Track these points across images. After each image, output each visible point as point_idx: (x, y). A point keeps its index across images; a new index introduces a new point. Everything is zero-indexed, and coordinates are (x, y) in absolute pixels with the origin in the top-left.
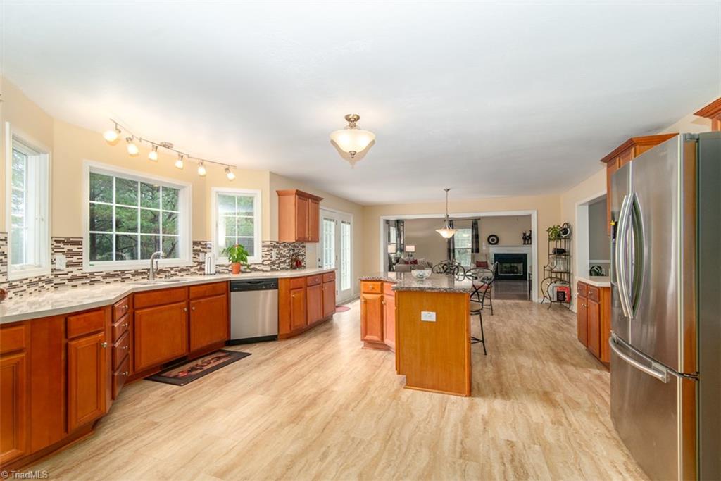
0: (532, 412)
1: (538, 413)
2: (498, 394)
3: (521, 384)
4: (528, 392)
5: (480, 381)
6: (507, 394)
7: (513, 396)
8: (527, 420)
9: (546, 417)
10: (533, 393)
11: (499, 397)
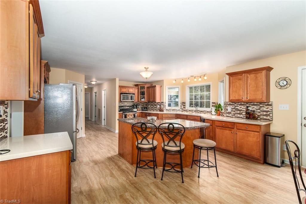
0: (99, 157)
1: (98, 157)
2: (111, 158)
3: (106, 164)
4: (103, 162)
5: (121, 160)
6: (109, 159)
7: (107, 159)
8: (100, 154)
9: (95, 157)
10: (101, 163)
11: (111, 157)
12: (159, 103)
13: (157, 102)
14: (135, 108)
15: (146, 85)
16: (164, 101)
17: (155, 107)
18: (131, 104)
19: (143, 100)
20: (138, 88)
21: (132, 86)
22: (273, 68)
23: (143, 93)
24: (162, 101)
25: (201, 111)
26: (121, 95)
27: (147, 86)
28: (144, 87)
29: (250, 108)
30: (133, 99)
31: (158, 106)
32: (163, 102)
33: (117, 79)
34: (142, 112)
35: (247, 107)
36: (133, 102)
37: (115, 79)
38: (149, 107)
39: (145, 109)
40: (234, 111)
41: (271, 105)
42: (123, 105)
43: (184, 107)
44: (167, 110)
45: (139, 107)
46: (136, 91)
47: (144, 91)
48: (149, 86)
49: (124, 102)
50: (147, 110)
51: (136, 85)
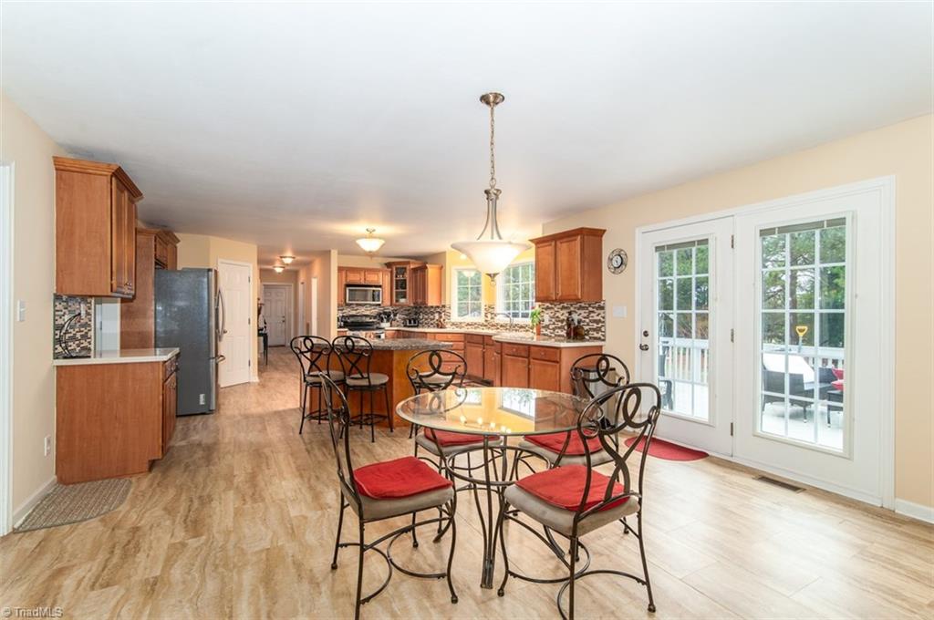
0: (261, 410)
1: (256, 410)
2: (282, 411)
3: (264, 419)
4: (260, 417)
6: (275, 413)
7: (271, 412)
8: (264, 406)
9: (252, 409)
10: (256, 417)
12: (438, 307)
13: (430, 304)
14: (385, 320)
15: (408, 263)
16: (447, 303)
17: (431, 320)
18: (375, 311)
19: (402, 301)
20: (392, 272)
21: (379, 267)
22: (605, 231)
23: (401, 284)
24: (443, 304)
25: (522, 327)
26: (348, 289)
27: (412, 267)
28: (405, 268)
29: (575, 317)
30: (376, 299)
31: (437, 316)
32: (444, 306)
33: (332, 251)
34: (398, 330)
35: (570, 313)
36: (379, 305)
37: (329, 252)
38: (421, 317)
39: (410, 323)
40: (554, 324)
41: (602, 308)
42: (354, 313)
43: (492, 318)
44: (453, 324)
45: (397, 318)
46: (387, 278)
47: (405, 280)
48: (417, 266)
49: (358, 305)
50: (417, 326)
51: (389, 265)
